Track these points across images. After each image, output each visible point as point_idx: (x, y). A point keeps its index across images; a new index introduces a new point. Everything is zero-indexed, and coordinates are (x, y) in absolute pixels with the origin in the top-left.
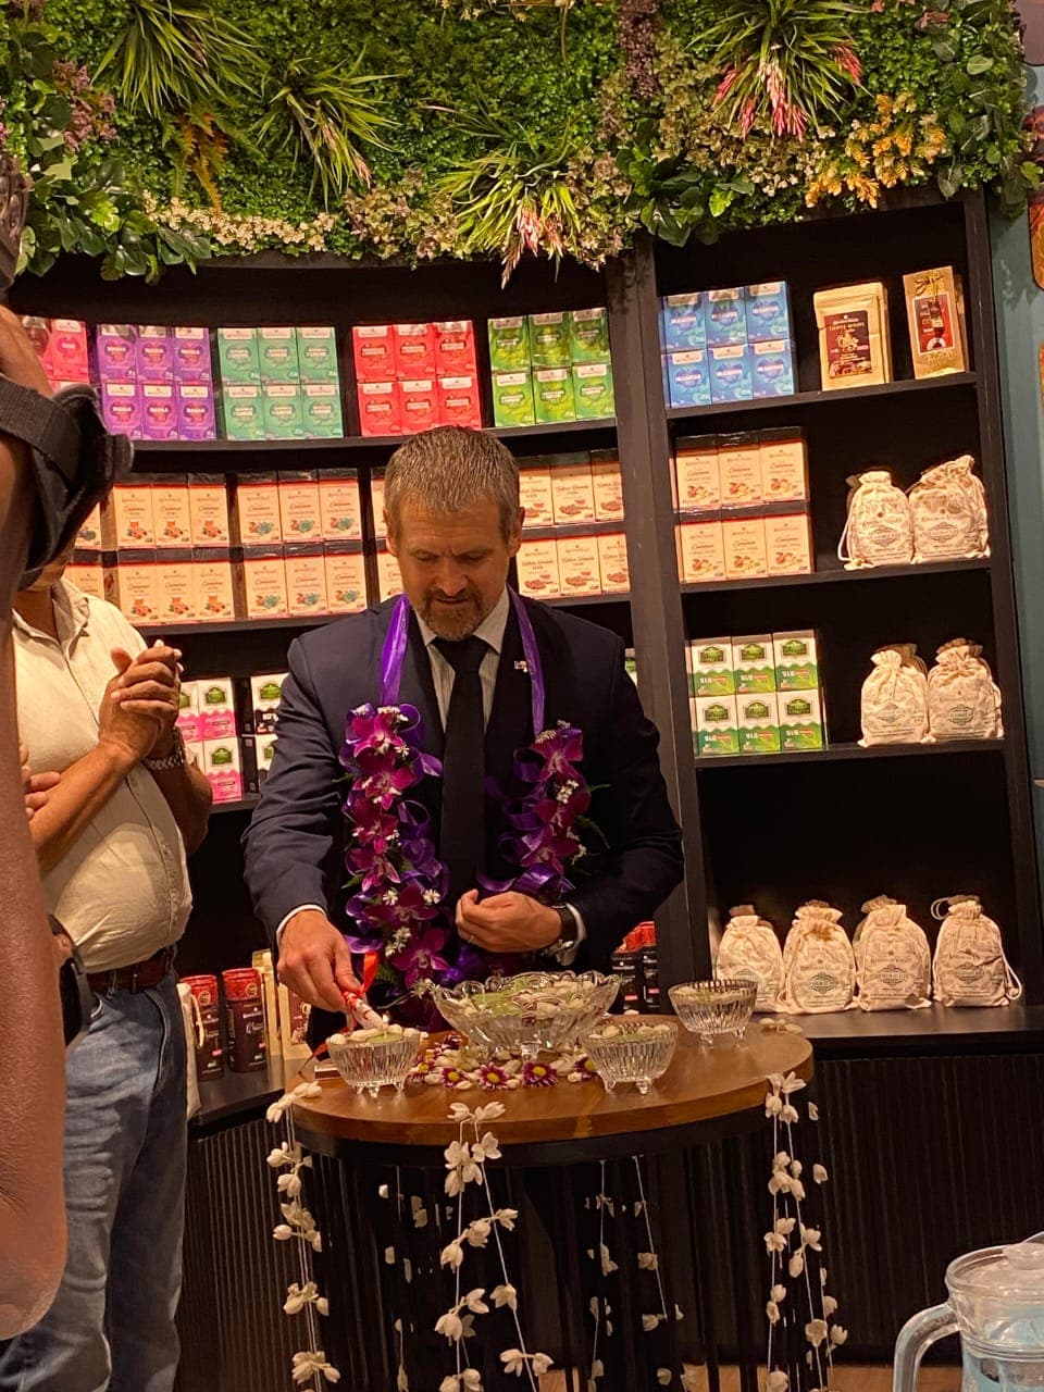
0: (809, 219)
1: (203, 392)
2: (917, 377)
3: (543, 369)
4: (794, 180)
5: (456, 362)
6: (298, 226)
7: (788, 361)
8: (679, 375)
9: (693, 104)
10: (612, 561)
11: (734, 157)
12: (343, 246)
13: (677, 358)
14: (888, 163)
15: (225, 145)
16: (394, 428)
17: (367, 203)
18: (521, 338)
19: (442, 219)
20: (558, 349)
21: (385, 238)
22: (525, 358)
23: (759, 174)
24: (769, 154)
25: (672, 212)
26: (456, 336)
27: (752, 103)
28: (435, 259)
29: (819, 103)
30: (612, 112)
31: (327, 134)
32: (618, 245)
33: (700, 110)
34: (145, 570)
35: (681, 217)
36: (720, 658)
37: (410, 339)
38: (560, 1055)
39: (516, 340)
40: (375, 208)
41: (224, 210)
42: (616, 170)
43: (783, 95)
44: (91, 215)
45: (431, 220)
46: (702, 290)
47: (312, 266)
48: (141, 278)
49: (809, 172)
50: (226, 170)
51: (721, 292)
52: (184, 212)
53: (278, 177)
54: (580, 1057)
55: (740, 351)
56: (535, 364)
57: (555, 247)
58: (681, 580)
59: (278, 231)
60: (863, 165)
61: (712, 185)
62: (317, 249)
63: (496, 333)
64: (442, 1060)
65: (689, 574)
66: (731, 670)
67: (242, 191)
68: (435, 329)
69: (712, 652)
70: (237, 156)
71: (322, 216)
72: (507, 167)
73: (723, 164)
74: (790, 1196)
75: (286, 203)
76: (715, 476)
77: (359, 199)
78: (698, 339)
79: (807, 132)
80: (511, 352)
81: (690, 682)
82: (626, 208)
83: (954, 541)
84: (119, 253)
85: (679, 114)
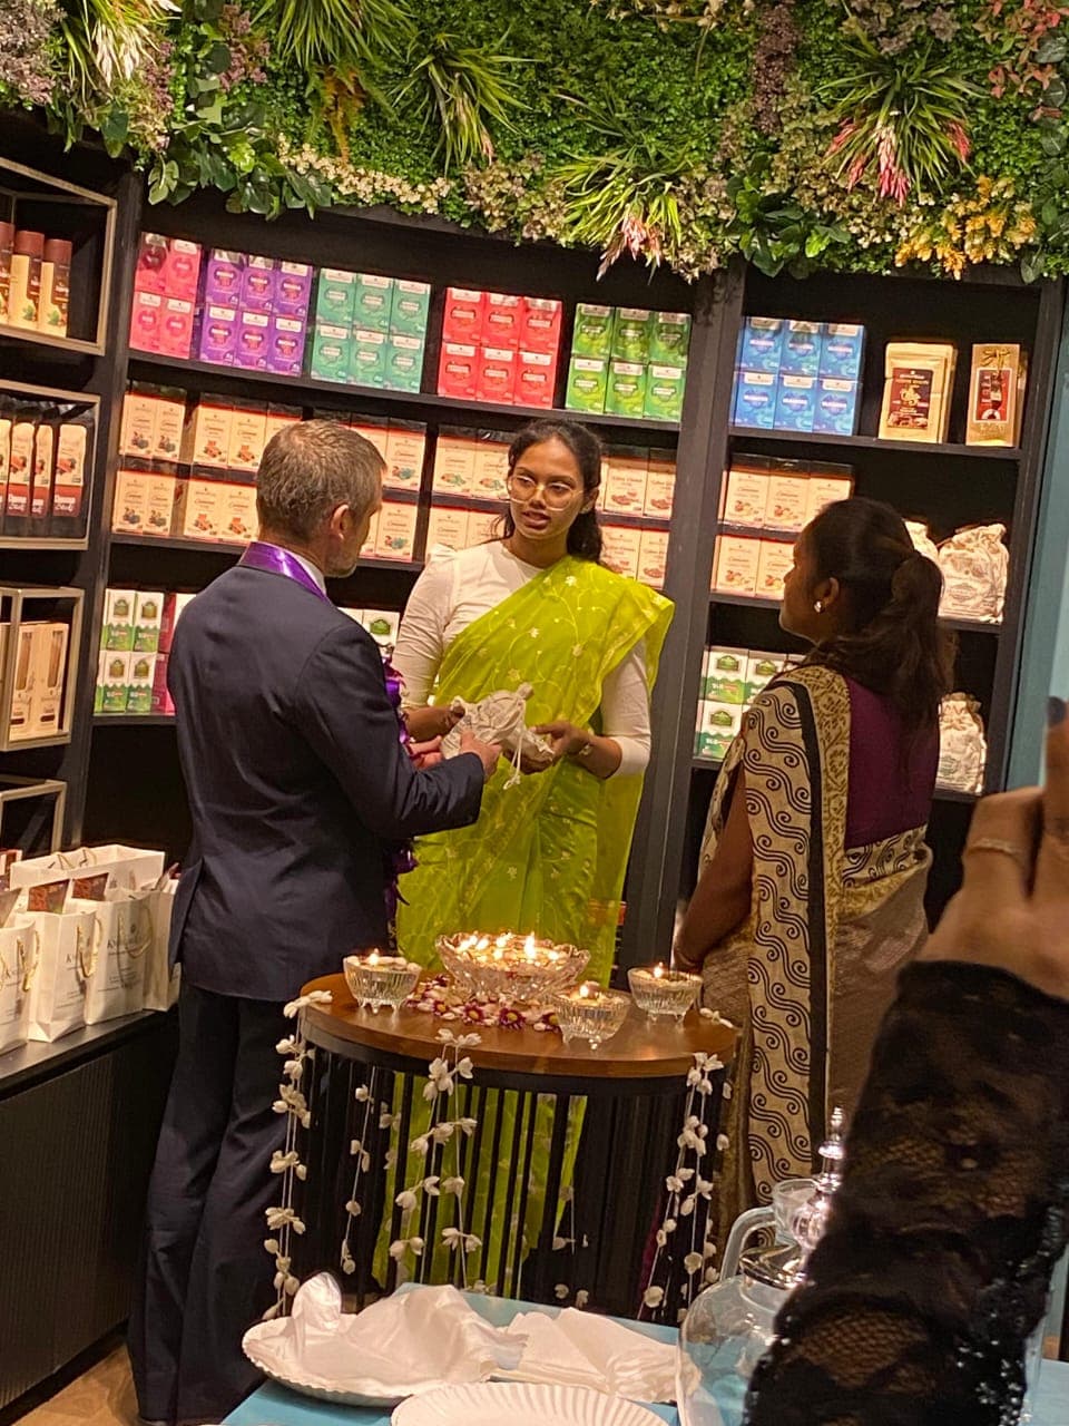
0: (897, 275)
1: (297, 326)
2: (968, 443)
3: (619, 361)
4: (888, 238)
5: (541, 339)
6: (416, 186)
7: (853, 401)
8: (748, 393)
9: (808, 147)
10: (651, 556)
11: (838, 204)
12: (454, 212)
13: (749, 378)
14: (977, 241)
15: (363, 100)
16: (469, 390)
17: (485, 178)
18: (605, 327)
19: (553, 206)
20: (638, 345)
21: (496, 214)
22: (606, 347)
23: (856, 225)
24: (869, 208)
25: (770, 242)
26: (545, 314)
27: (864, 158)
28: (539, 240)
29: (925, 170)
30: (730, 138)
31: (460, 108)
32: (713, 263)
33: (813, 154)
34: (214, 487)
35: (777, 249)
36: (736, 667)
37: (501, 309)
38: (530, 1007)
39: (600, 328)
40: (491, 184)
41: (350, 161)
42: (724, 195)
43: (892, 159)
44: (229, 153)
45: (542, 204)
46: (785, 318)
47: (421, 225)
48: (263, 216)
49: (903, 233)
50: (358, 123)
51: (803, 323)
52: (313, 158)
53: (406, 136)
54: (546, 1012)
55: (808, 382)
56: (615, 356)
57: (654, 255)
58: (712, 587)
59: (396, 189)
60: (954, 239)
61: (811, 227)
62: (430, 211)
63: (582, 317)
64: (432, 993)
65: (722, 584)
66: (743, 680)
67: (369, 144)
68: (525, 303)
69: (729, 661)
70: (372, 111)
71: (439, 180)
72: (623, 170)
73: (825, 209)
74: (694, 1151)
75: (408, 162)
76: (762, 495)
77: (478, 173)
78: (772, 364)
79: (910, 194)
80: (593, 339)
81: (702, 684)
82: (728, 232)
83: (971, 603)
84: (248, 192)
85: (794, 154)
